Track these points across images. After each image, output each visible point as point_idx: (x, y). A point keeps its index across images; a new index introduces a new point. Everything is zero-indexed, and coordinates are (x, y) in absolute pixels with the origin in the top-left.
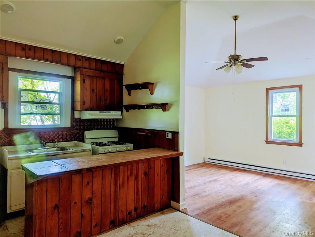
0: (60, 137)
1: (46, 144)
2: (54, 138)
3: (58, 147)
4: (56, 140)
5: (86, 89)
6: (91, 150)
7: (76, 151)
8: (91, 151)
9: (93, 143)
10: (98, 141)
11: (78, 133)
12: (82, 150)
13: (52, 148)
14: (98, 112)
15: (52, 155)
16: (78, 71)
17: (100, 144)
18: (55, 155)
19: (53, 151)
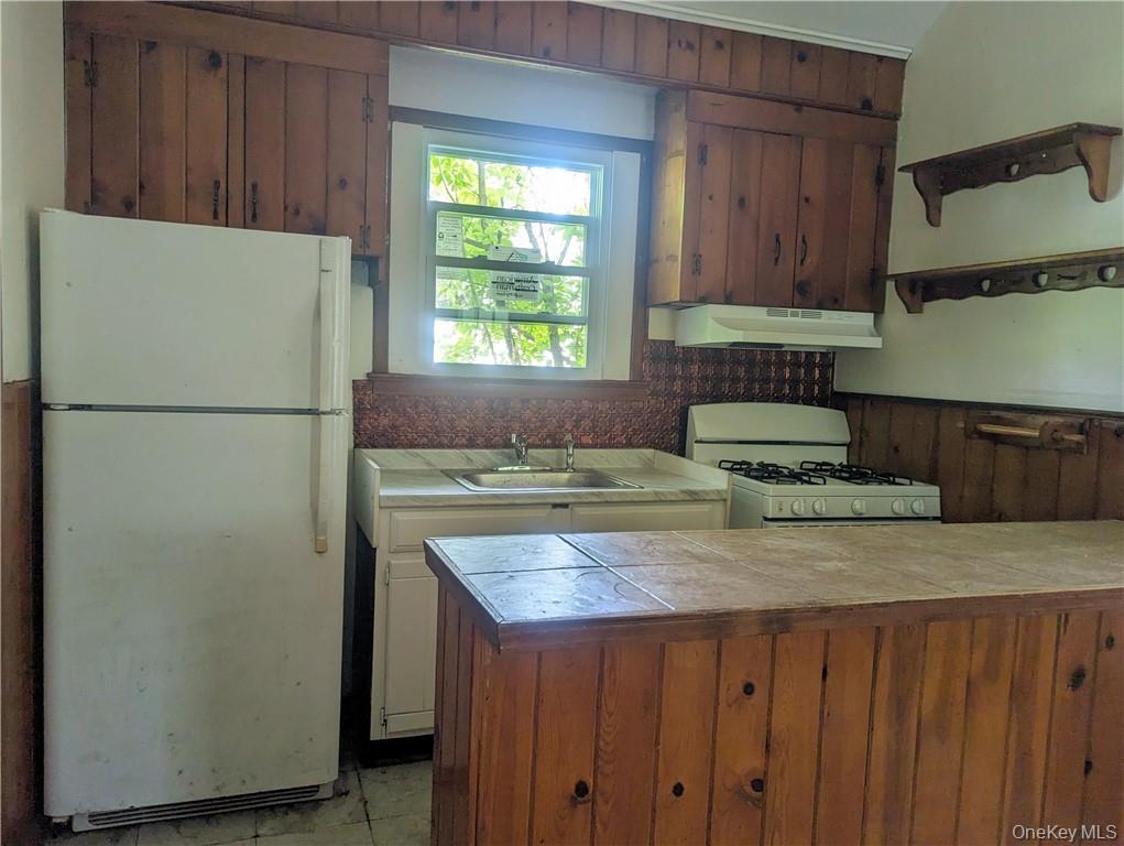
0: (586, 423)
1: (529, 451)
2: (561, 427)
3: (575, 470)
4: (569, 437)
5: (711, 198)
6: (725, 496)
7: (656, 493)
8: (725, 500)
9: (729, 465)
10: (756, 455)
11: (658, 411)
12: (683, 492)
13: (551, 471)
14: (758, 314)
15: (555, 506)
16: (676, 110)
17: (768, 473)
18: (565, 506)
19: (556, 485)
